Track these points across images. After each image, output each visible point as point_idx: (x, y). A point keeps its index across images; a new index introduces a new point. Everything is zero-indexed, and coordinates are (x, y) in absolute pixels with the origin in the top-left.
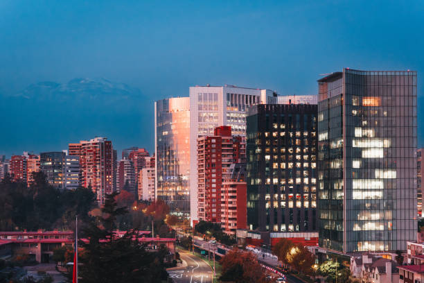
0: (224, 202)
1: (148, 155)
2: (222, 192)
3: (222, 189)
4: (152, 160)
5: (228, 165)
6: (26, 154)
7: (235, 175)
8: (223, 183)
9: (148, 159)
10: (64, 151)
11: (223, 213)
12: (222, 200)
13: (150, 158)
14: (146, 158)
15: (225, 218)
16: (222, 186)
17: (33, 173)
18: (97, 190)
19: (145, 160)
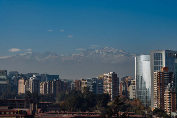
0: (166, 100)
1: (132, 80)
2: (165, 95)
3: (165, 94)
4: (134, 82)
5: (168, 84)
6: (81, 79)
7: (170, 88)
8: (165, 92)
9: (132, 81)
10: (97, 78)
11: (165, 105)
12: (165, 99)
13: (133, 81)
14: (131, 81)
15: (166, 107)
16: (165, 93)
17: (84, 87)
18: (111, 94)
19: (131, 82)
